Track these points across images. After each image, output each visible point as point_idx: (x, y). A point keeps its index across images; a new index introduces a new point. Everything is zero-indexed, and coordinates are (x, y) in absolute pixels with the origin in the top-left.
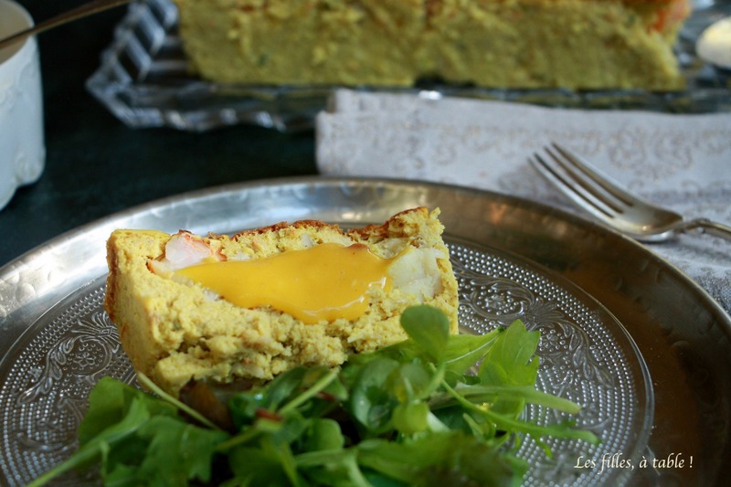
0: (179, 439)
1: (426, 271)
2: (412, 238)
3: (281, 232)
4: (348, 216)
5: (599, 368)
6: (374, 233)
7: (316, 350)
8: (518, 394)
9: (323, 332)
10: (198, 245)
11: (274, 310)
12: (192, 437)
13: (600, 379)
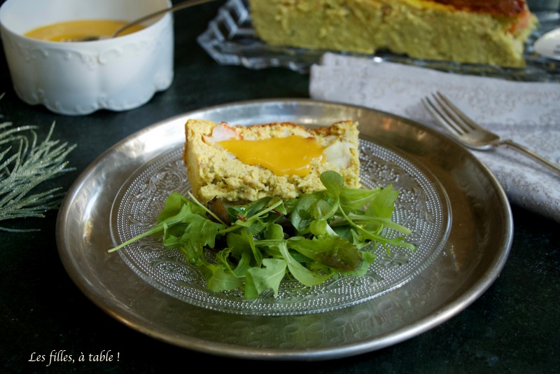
0: (201, 226)
1: (344, 154)
2: (341, 136)
3: (273, 127)
4: (307, 121)
5: (428, 213)
6: (323, 132)
7: (281, 189)
8: (381, 222)
9: (286, 180)
10: (230, 130)
11: (263, 167)
12: (208, 225)
13: (427, 218)
